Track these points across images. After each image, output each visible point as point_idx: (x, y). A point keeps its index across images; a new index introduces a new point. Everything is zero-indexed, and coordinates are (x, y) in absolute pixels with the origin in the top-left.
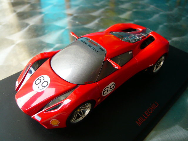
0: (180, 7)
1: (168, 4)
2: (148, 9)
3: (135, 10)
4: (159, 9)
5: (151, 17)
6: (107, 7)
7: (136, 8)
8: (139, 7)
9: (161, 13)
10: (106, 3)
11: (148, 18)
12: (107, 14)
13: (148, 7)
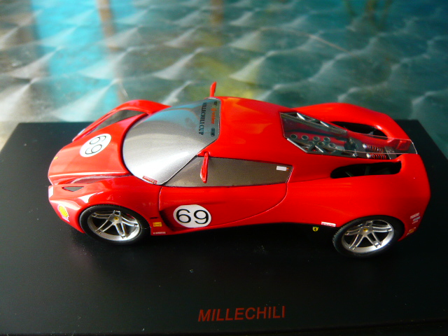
0: (383, 34)
1: (352, 28)
2: (304, 48)
3: (271, 53)
4: (332, 45)
5: (316, 71)
6: (199, 50)
7: (274, 47)
8: (283, 42)
9: (340, 56)
10: (197, 38)
11: (307, 75)
12: (201, 72)
13: (304, 39)
